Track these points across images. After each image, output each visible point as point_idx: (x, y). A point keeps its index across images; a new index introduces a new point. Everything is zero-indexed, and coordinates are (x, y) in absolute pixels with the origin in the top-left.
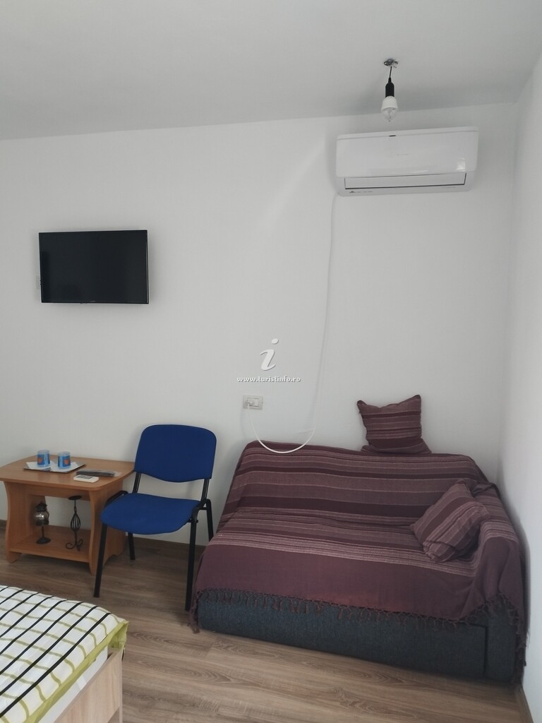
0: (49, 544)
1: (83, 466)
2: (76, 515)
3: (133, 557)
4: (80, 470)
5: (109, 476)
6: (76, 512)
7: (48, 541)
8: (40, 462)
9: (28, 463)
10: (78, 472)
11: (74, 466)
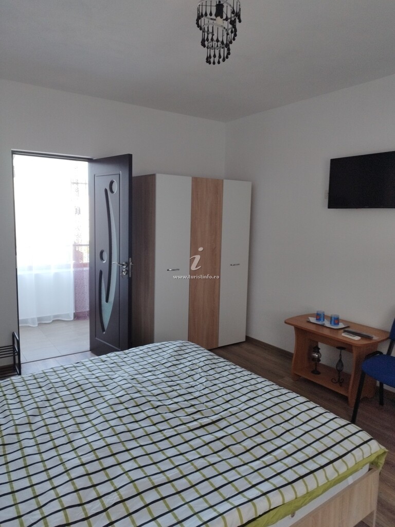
0: (319, 375)
1: (348, 327)
2: (340, 361)
3: (381, 403)
4: (346, 329)
5: (368, 338)
6: (341, 358)
7: (319, 373)
8: (318, 318)
9: (310, 318)
10: (345, 330)
11: (341, 325)
